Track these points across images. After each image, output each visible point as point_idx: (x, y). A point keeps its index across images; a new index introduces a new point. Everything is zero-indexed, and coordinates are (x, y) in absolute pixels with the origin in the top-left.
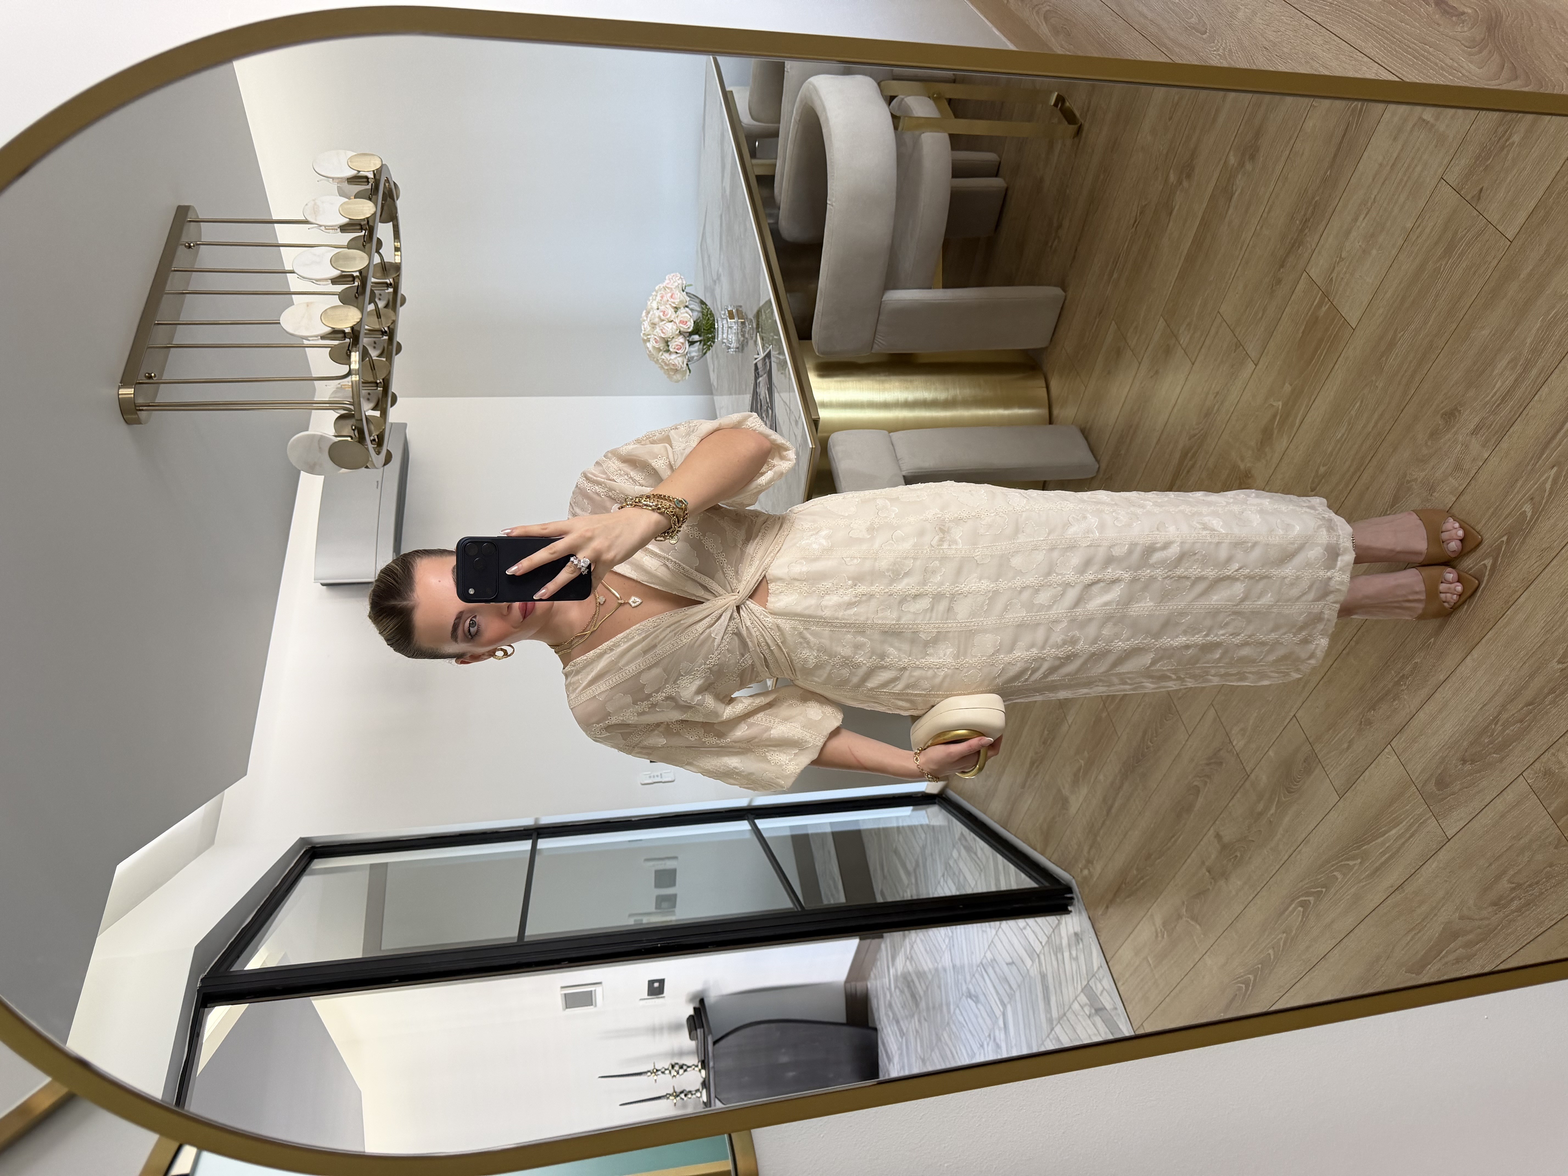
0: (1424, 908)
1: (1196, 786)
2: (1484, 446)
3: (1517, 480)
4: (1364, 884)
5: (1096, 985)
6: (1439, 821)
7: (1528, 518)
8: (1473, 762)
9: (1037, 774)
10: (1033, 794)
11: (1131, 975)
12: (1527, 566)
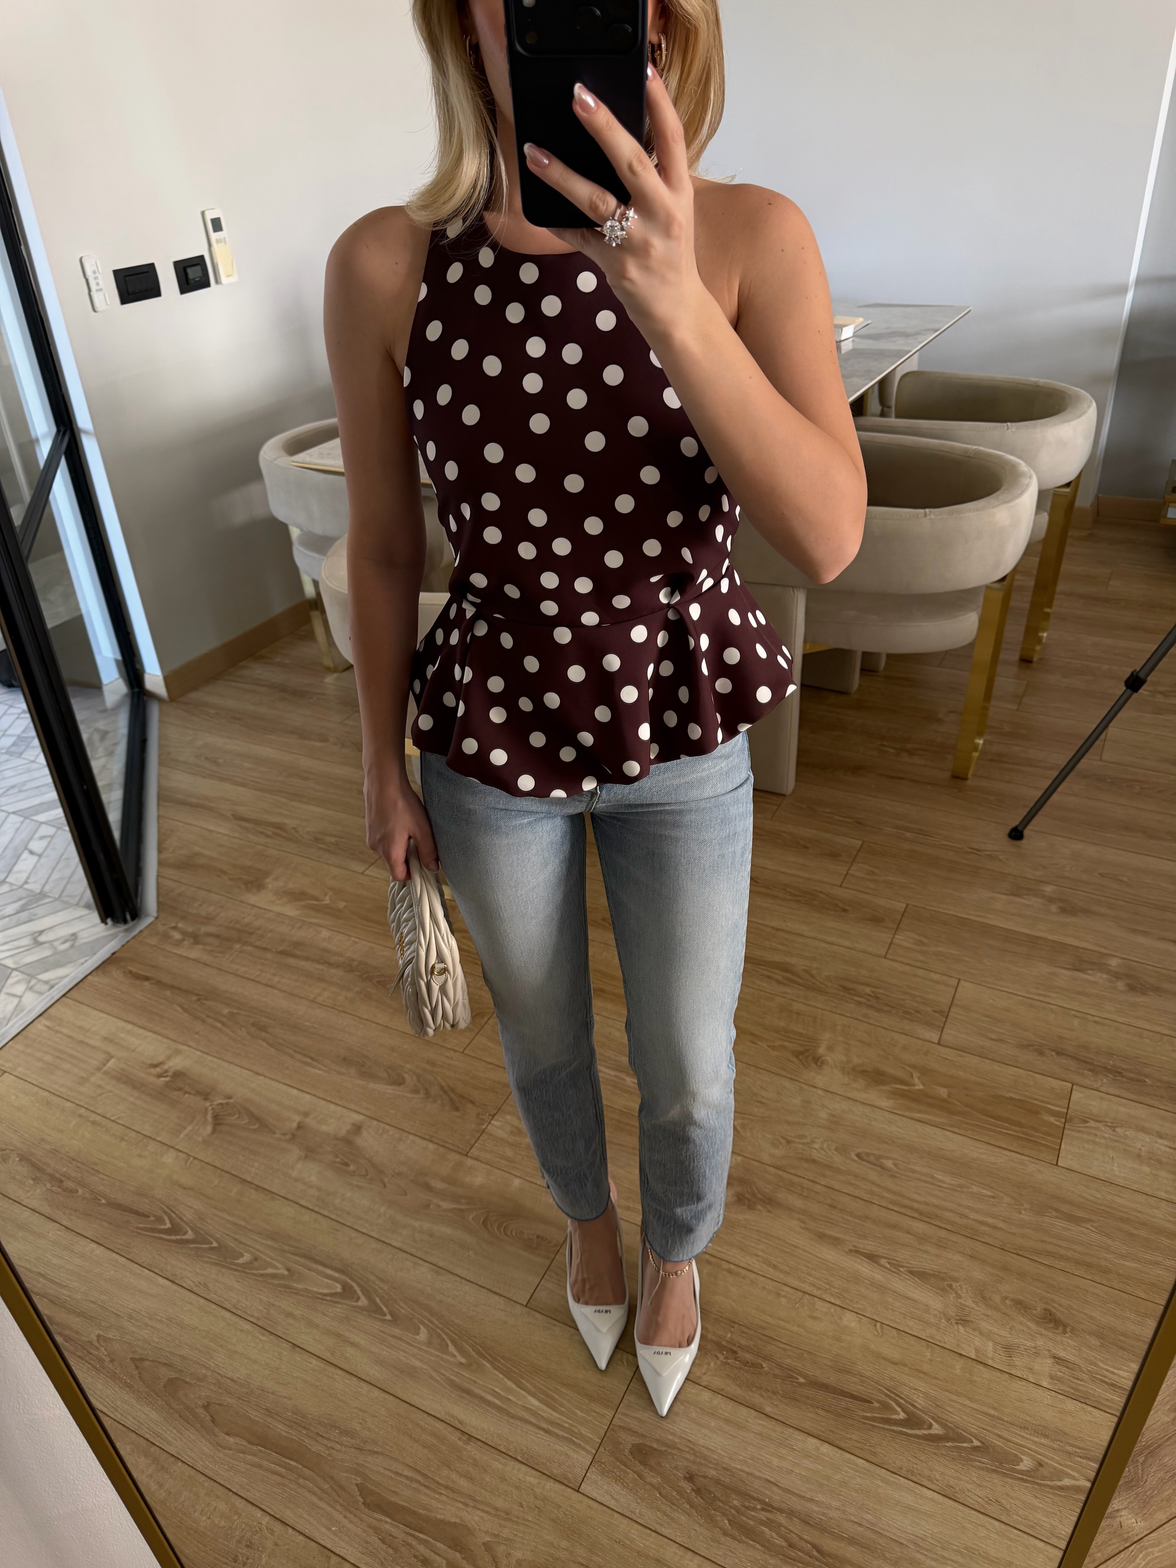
0: (463, 1484)
1: (404, 1079)
2: (1052, 1377)
3: (1046, 1436)
4: (438, 1378)
5: (18, 982)
6: (592, 1469)
7: (1017, 1467)
8: (698, 1491)
9: (268, 836)
10: (236, 835)
11: (69, 1037)
12: (969, 1486)
